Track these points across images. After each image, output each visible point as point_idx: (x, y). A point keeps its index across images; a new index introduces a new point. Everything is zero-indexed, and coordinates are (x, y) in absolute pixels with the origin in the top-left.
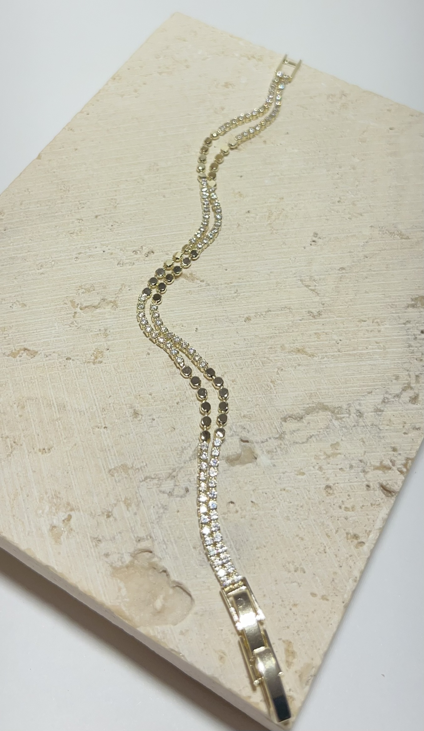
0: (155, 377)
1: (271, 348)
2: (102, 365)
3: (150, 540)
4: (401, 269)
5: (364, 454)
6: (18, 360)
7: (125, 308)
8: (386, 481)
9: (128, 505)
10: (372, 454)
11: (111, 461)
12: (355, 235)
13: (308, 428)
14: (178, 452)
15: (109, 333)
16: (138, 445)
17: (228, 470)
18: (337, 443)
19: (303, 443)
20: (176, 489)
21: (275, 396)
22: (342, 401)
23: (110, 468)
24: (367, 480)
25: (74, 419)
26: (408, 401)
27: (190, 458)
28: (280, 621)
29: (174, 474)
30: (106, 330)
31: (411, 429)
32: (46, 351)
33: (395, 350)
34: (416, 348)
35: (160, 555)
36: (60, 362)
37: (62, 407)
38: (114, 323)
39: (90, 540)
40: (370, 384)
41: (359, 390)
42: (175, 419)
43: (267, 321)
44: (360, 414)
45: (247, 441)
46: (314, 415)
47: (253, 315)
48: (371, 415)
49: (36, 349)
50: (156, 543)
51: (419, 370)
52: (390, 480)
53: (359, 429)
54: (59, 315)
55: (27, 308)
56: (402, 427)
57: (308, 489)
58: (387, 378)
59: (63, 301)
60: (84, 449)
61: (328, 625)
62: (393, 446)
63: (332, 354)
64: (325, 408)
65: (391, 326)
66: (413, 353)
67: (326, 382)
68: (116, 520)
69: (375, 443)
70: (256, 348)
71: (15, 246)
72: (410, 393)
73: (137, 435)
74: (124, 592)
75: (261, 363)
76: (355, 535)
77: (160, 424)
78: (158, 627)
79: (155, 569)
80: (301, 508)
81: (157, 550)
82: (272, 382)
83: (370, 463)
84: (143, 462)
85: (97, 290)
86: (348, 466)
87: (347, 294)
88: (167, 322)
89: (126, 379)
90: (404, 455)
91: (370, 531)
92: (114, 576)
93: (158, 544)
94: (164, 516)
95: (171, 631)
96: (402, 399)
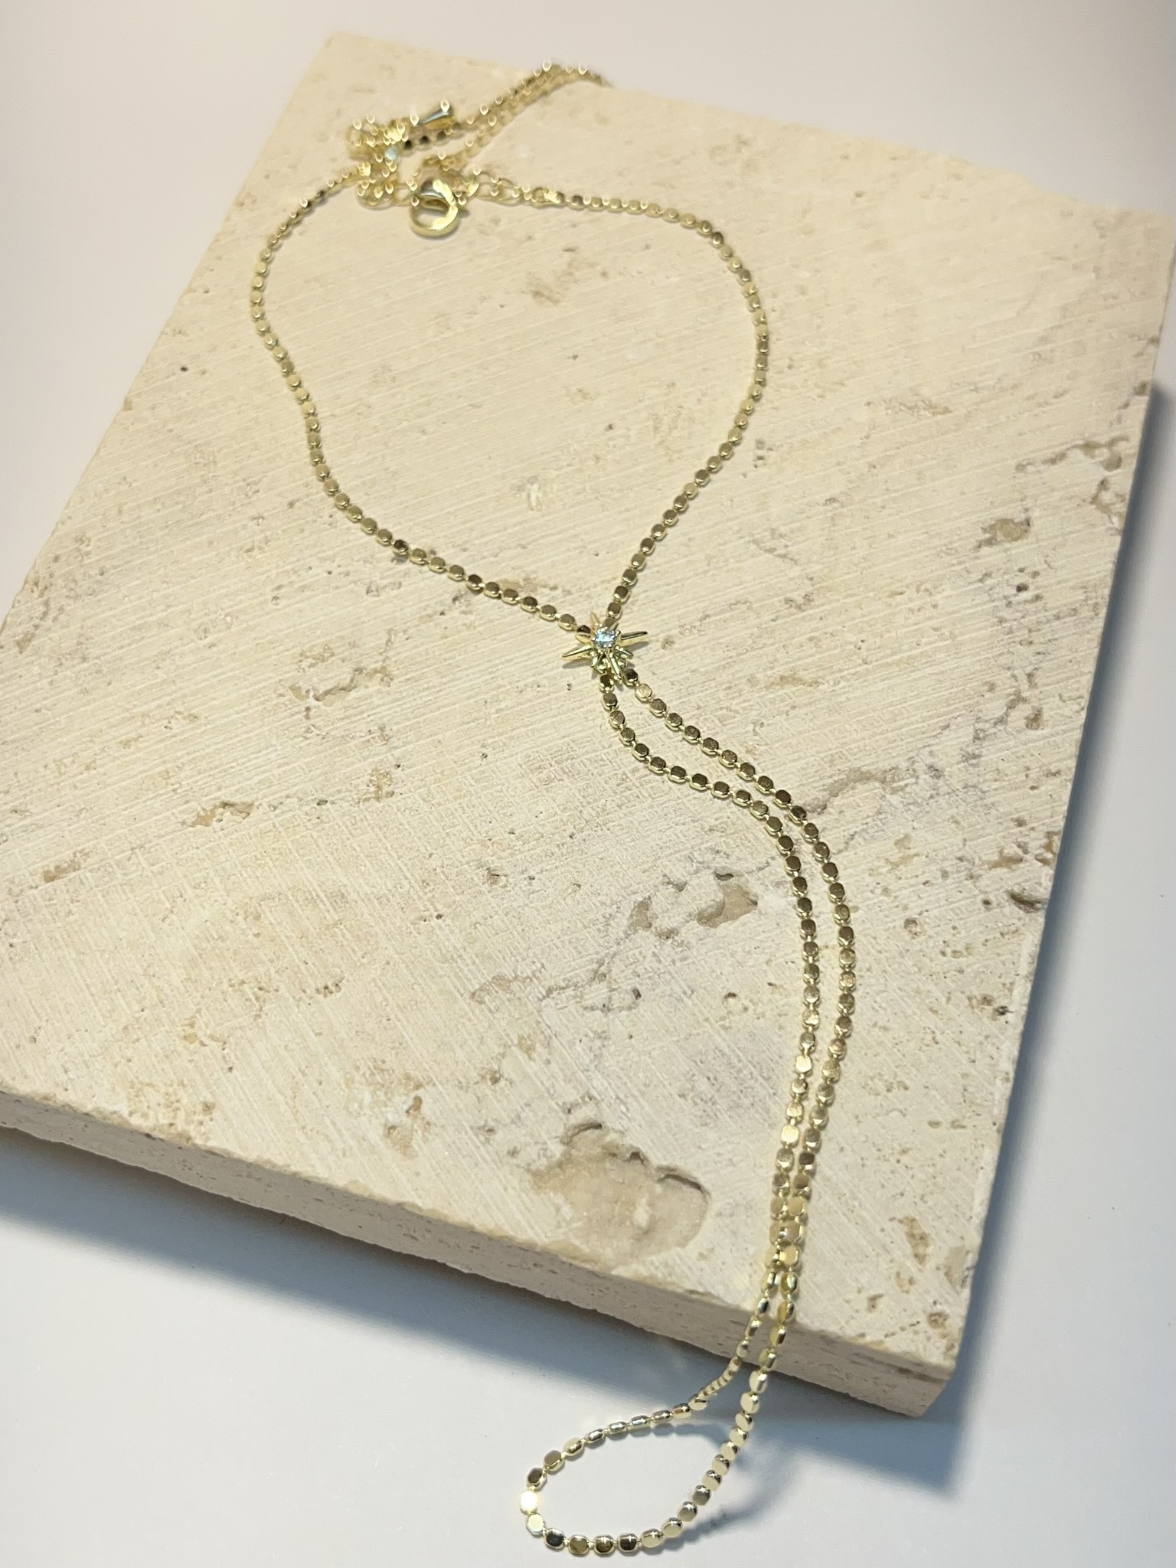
0: (512, 796)
1: (730, 688)
2: (396, 798)
3: (591, 1103)
4: (949, 475)
5: (965, 844)
6: (218, 829)
7: (408, 677)
8: (1019, 884)
9: (529, 1050)
10: (979, 841)
11: (469, 976)
12: (839, 428)
13: (843, 822)
14: (600, 926)
15: (391, 734)
16: (515, 933)
17: (707, 937)
18: (907, 837)
19: (840, 851)
20: (615, 996)
22: (898, 755)
23: (472, 990)
24: (982, 892)
25: (371, 914)
26: (1025, 727)
27: (625, 932)
28: (883, 1186)
29: (603, 969)
30: (382, 729)
31: (1043, 778)
32: (271, 798)
33: (974, 635)
34: (1015, 622)
35: (618, 1127)
36: (307, 814)
37: (339, 898)
38: (396, 712)
39: (471, 1133)
40: (943, 710)
41: (923, 727)
42: (575, 868)
43: (707, 638)
44: (936, 772)
45: (730, 875)
46: (847, 795)
47: (675, 632)
48: (959, 769)
49: (248, 799)
50: (604, 1106)
51: (1031, 664)
52: (1026, 882)
53: (942, 800)
54: (275, 722)
55: (202, 721)
56: (1024, 778)
57: (873, 934)
58: (973, 692)
59: (275, 691)
60: (407, 966)
61: (977, 1171)
62: (1015, 816)
63: (853, 671)
64: (865, 777)
65: (955, 592)
66: (1012, 632)
67: (855, 726)
68: (511, 1083)
69: (980, 820)
71: (135, 603)
72: (1024, 711)
73: (507, 915)
74: (567, 1211)
75: (717, 721)
76: (985, 998)
77: (548, 883)
78: (653, 1258)
79: (614, 1155)
81: (610, 1120)
82: (748, 752)
83: (980, 859)
84: (534, 963)
86: (939, 874)
87: (854, 548)
88: (504, 686)
89: (452, 814)
90: (1042, 828)
91: (1012, 984)
92: (540, 1188)
93: (610, 1106)
94: (605, 1052)
95: (681, 1259)
96: (1012, 725)
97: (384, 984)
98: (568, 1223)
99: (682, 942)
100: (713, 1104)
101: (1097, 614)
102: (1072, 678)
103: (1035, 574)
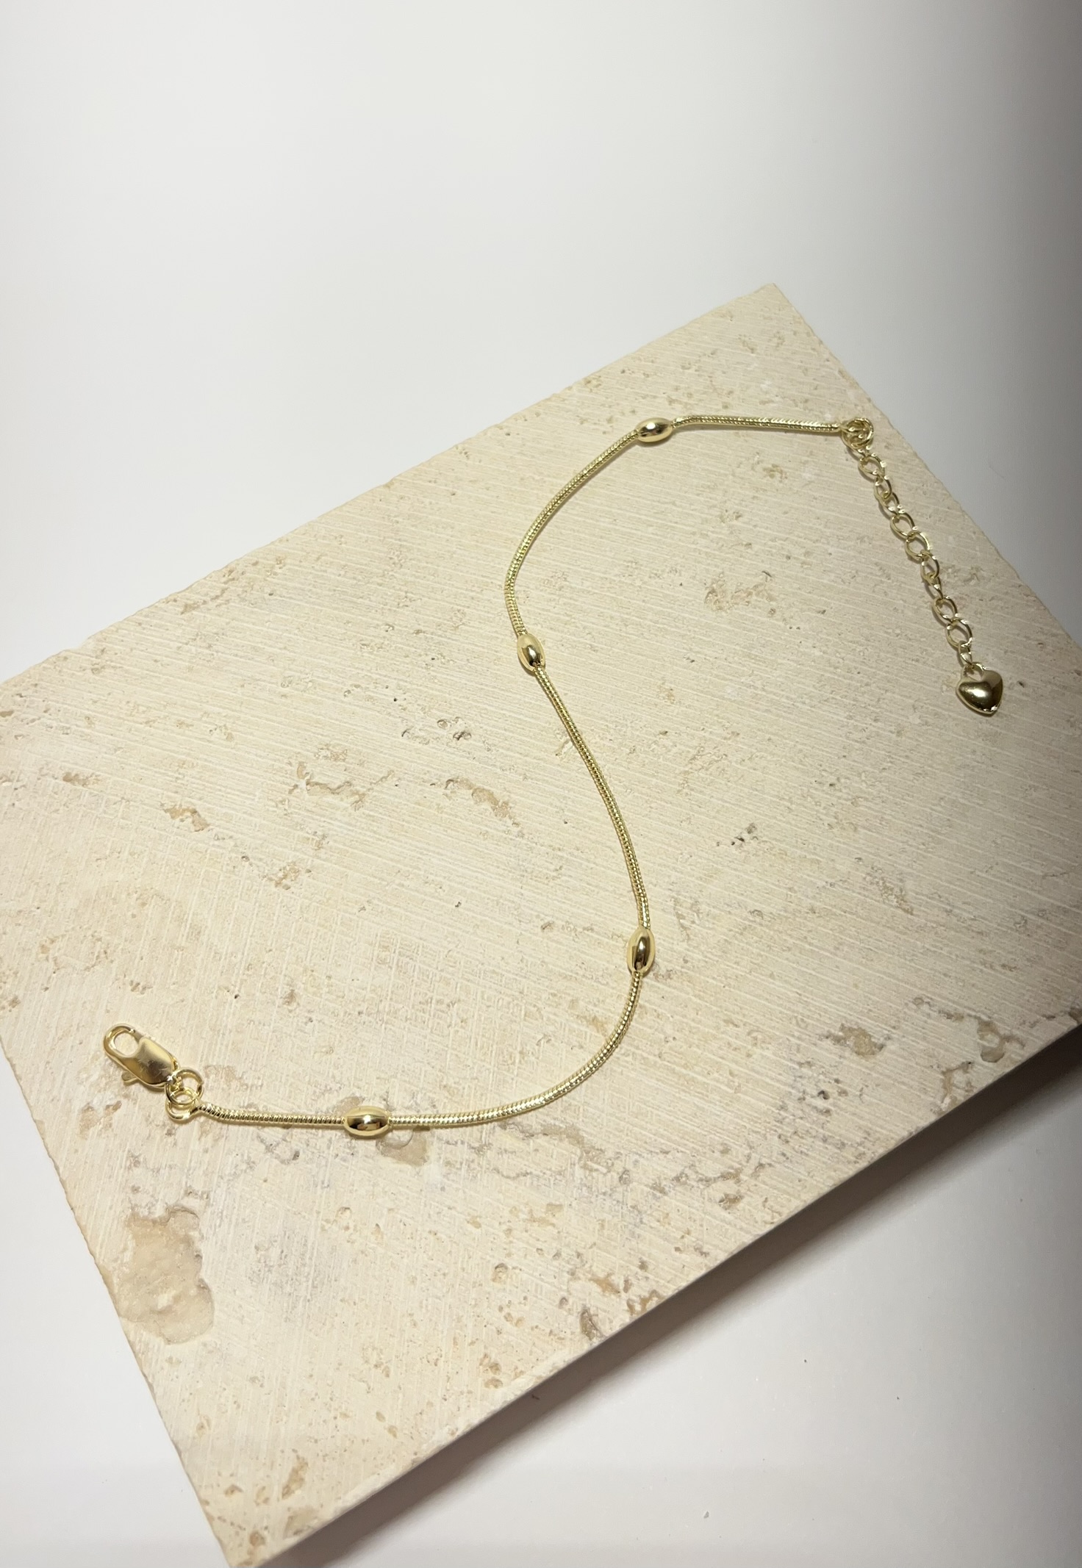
0: (352, 953)
1: (554, 995)
2: (287, 893)
3: (203, 1203)
4: (861, 964)
5: (591, 1247)
6: (176, 825)
7: (371, 813)
8: (597, 1307)
10: (603, 1254)
11: (217, 1053)
12: (819, 862)
13: (530, 1158)
14: (318, 1090)
15: (324, 846)
16: (267, 1048)
17: (372, 1158)
18: (560, 1206)
19: (508, 1177)
20: (283, 1145)
21: (513, 1079)
22: (613, 1143)
23: (210, 1063)
24: (568, 1291)
25: (203, 960)
26: (718, 1200)
28: (310, 1424)
30: (324, 837)
31: (692, 1249)
32: (221, 830)
34: (791, 1117)
35: (204, 1231)
36: (230, 859)
37: (196, 933)
38: (342, 832)
39: (126, 1152)
40: (674, 1138)
41: (650, 1138)
42: (341, 1037)
43: (576, 945)
44: (624, 1178)
46: (552, 1141)
47: (560, 923)
48: (642, 1190)
49: (209, 820)
50: (209, 1210)
51: (770, 1157)
52: (605, 1311)
53: (608, 1203)
54: (270, 779)
55: (233, 744)
56: (679, 1237)
57: (471, 1254)
58: (709, 1143)
59: (290, 758)
60: (190, 1013)
61: (373, 1474)
62: (645, 1259)
63: (645, 1055)
64: (576, 1138)
65: (774, 1057)
66: (781, 1123)
68: (175, 1144)
69: (619, 1239)
70: (533, 983)
71: (270, 630)
72: (730, 1188)
73: (273, 1032)
74: (128, 1256)
75: (523, 1013)
76: (497, 1364)
77: (316, 1033)
78: (145, 1333)
79: (189, 1246)
80: (442, 1277)
81: (205, 1220)
82: (521, 1053)
83: (591, 1267)
84: (259, 1078)
85: (348, 763)
86: (554, 1252)
87: (737, 963)
88: (420, 869)
89: (308, 933)
90: (654, 1283)
91: (522, 1372)
92: (129, 1226)
93: (213, 1213)
94: (242, 1177)
95: (158, 1350)
96: (711, 1191)
97: (168, 1012)
98: (122, 1264)
99: (354, 1147)
100: (269, 1271)
101: (855, 1162)
102: (788, 1194)
103: (843, 1093)
